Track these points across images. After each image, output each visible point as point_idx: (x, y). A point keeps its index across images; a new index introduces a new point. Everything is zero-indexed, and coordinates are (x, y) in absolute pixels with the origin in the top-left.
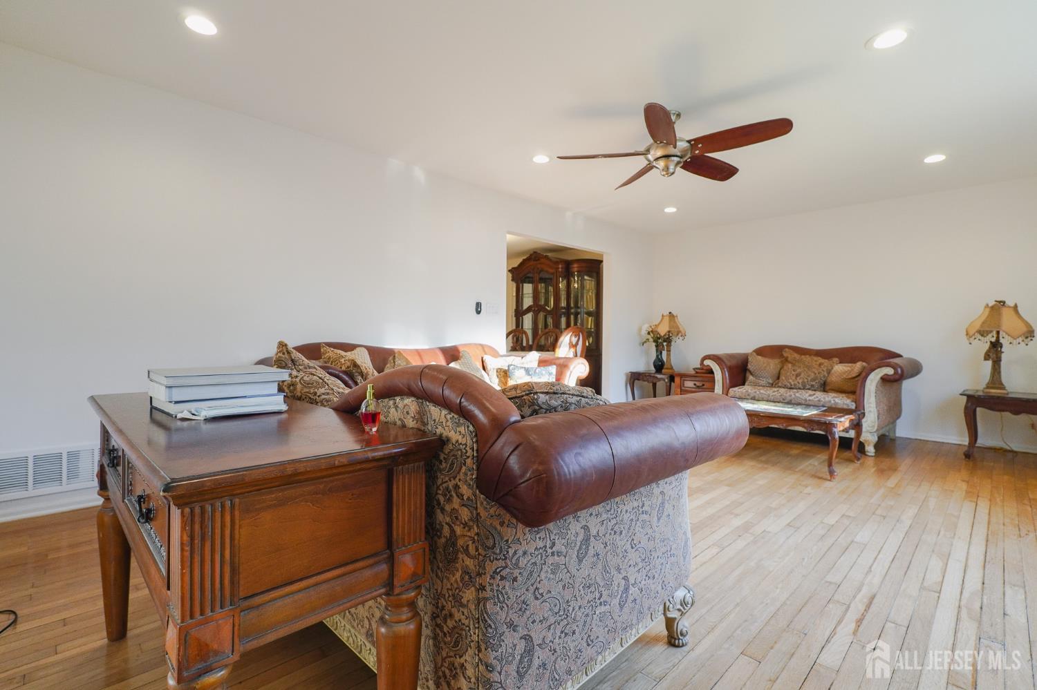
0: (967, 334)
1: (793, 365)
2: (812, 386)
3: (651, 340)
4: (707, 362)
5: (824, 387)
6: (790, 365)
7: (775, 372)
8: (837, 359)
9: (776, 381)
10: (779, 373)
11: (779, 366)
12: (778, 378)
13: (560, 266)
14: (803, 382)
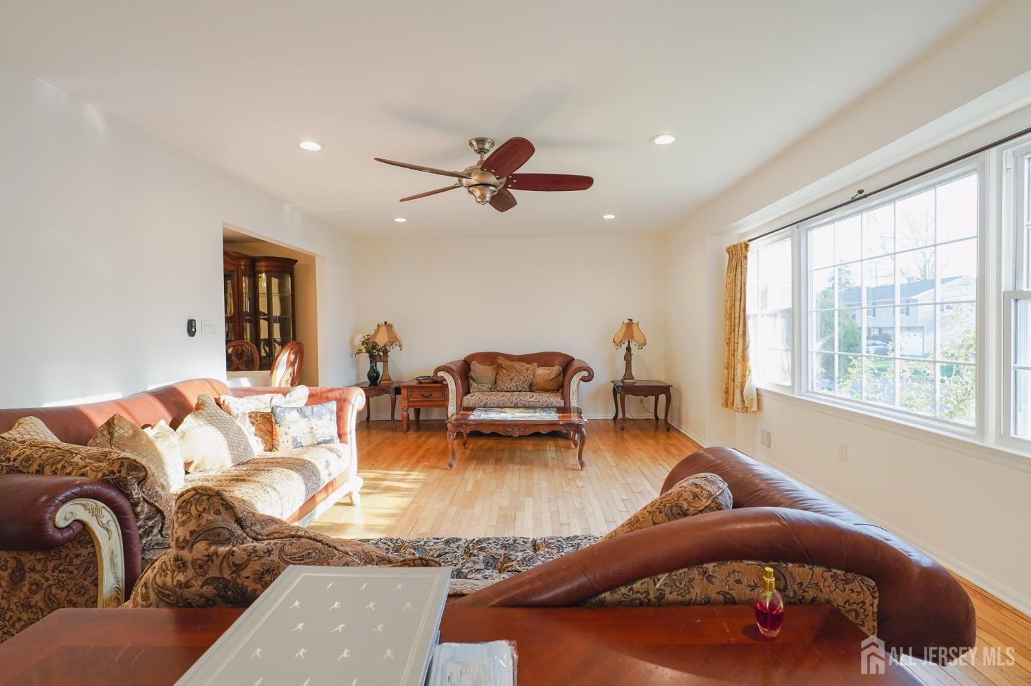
0: (614, 342)
1: (508, 370)
2: (523, 388)
3: (364, 350)
4: (441, 374)
5: (532, 388)
6: (505, 371)
7: (492, 378)
8: (536, 364)
9: (495, 386)
10: (496, 378)
11: (495, 373)
12: (495, 383)
13: (243, 263)
14: (517, 385)
